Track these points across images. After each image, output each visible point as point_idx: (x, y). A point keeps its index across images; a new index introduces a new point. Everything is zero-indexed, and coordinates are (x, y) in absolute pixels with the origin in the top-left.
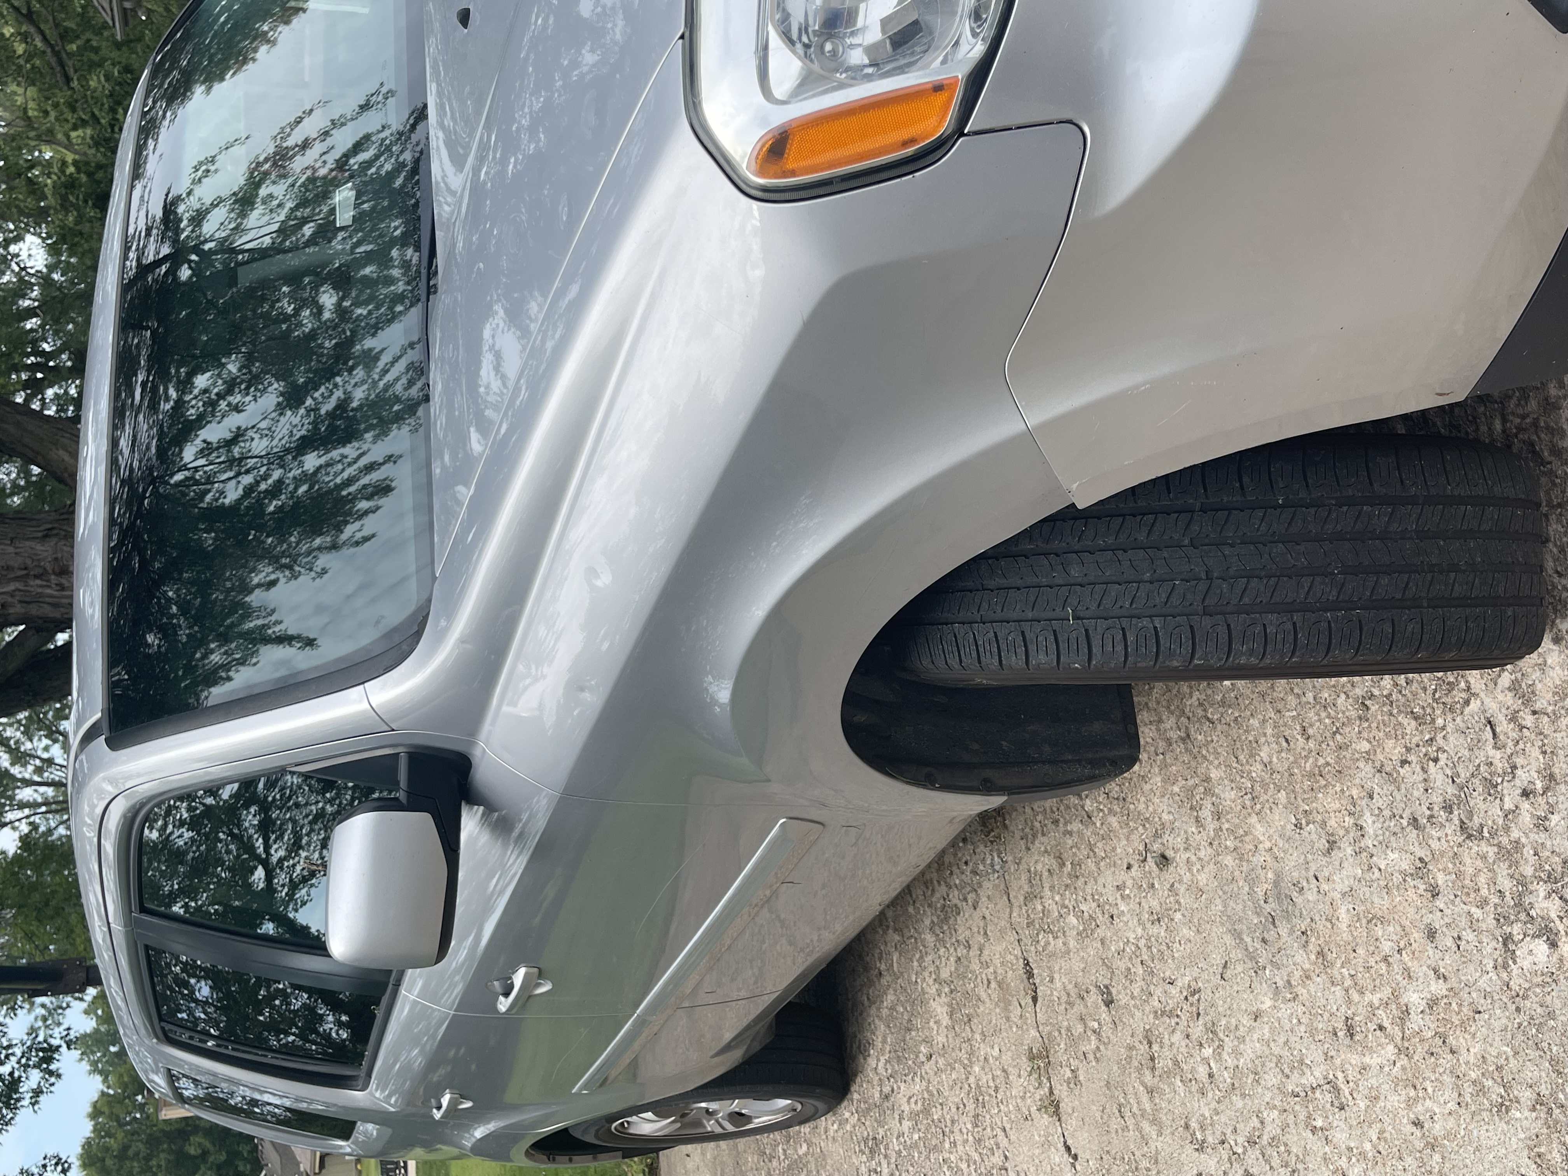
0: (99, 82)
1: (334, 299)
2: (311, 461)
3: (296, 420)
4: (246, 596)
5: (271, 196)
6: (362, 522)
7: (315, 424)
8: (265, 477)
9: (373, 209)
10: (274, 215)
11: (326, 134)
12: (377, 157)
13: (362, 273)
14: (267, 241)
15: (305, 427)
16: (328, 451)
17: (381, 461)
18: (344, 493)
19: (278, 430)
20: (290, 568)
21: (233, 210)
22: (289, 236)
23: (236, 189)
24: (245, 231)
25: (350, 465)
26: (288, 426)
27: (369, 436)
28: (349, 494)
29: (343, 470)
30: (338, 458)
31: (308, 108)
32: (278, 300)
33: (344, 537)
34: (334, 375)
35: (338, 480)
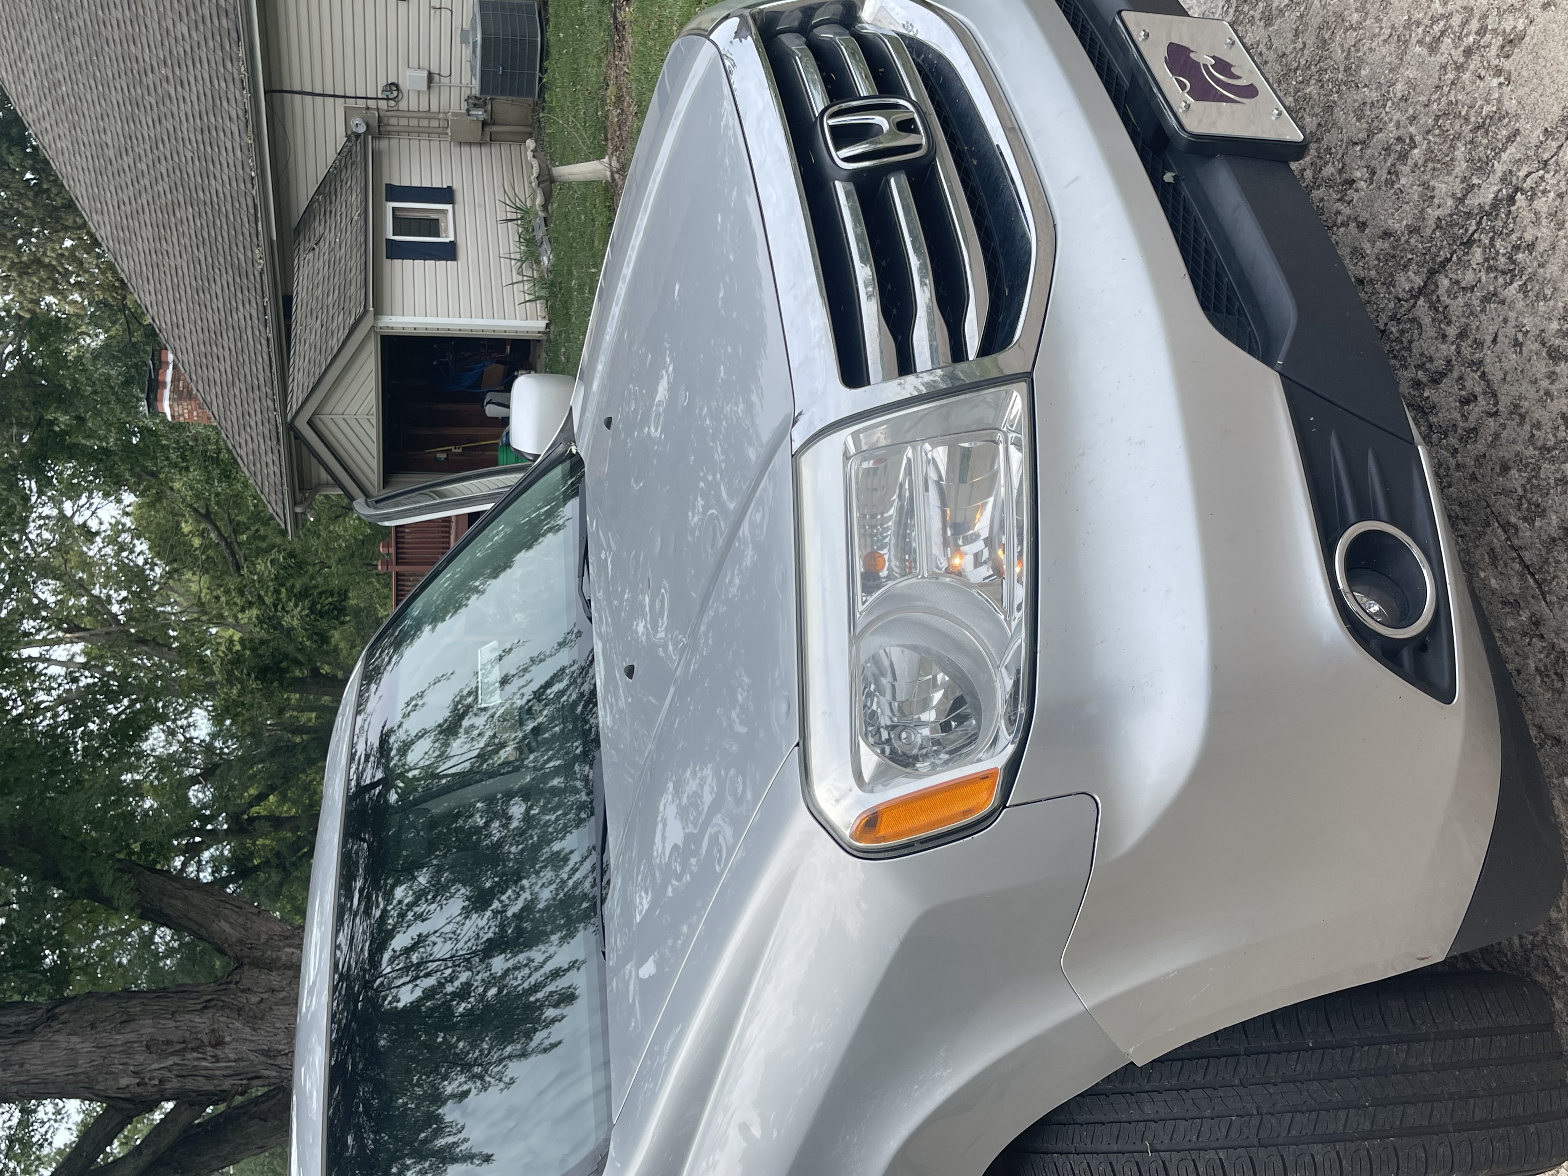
0: (266, 567)
1: (523, 809)
2: (499, 964)
3: (482, 923)
4: (440, 1107)
5: (473, 726)
6: (549, 1030)
7: (502, 927)
8: (451, 979)
9: (562, 731)
10: (475, 743)
11: (525, 670)
12: (568, 686)
13: (550, 784)
14: (467, 765)
15: (492, 930)
16: (515, 955)
17: (566, 966)
18: (532, 999)
19: (463, 933)
20: (481, 1077)
21: (438, 740)
22: (486, 760)
23: (441, 721)
24: (449, 758)
25: (537, 969)
26: (474, 928)
27: (555, 938)
28: (537, 1000)
29: (530, 975)
30: (525, 962)
31: (508, 646)
32: (472, 816)
33: (533, 1044)
34: (520, 879)
35: (526, 985)
